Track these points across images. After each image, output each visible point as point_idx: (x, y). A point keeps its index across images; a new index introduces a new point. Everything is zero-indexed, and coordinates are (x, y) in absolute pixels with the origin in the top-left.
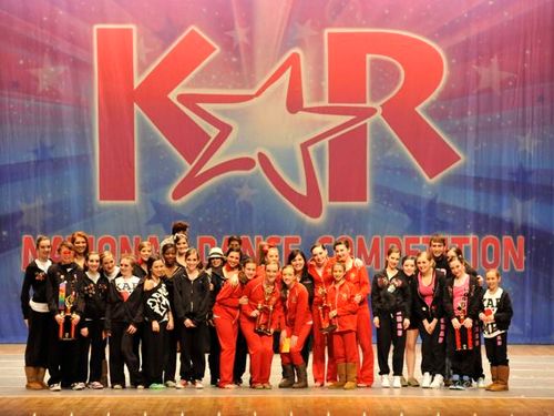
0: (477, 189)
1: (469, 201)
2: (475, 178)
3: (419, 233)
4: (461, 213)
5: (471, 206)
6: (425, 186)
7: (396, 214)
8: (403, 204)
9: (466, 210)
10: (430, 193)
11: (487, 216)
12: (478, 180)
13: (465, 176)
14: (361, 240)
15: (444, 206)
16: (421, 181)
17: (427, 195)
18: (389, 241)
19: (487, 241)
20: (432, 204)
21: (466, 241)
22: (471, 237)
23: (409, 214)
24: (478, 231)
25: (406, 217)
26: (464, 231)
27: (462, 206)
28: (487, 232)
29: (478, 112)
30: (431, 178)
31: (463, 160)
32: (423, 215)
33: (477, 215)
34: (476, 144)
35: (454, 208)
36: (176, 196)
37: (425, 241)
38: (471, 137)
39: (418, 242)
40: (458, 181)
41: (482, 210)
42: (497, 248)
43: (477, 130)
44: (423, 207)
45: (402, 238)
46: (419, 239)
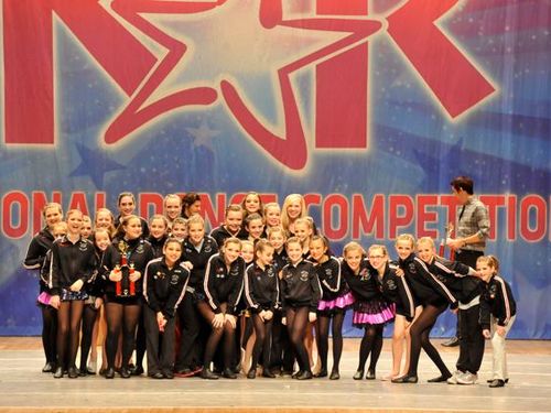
0: (516, 130)
1: (506, 147)
2: (514, 116)
3: (437, 190)
4: (496, 163)
5: (508, 155)
6: (445, 128)
7: (406, 164)
8: (415, 152)
9: (501, 161)
10: (452, 136)
11: (527, 169)
12: (517, 119)
13: (501, 114)
14: (358, 199)
15: (471, 155)
16: (440, 120)
17: (449, 139)
18: (395, 201)
19: (528, 202)
20: (455, 151)
21: (501, 201)
22: (507, 195)
23: (423, 166)
24: (517, 188)
25: (420, 169)
26: (499, 188)
27: (495, 154)
28: (529, 189)
29: (519, 27)
30: (453, 117)
31: (498, 93)
32: (442, 166)
33: (516, 167)
34: (516, 69)
35: (486, 157)
36: (110, 137)
37: (446, 201)
38: (510, 60)
39: (436, 203)
40: (492, 120)
41: (523, 160)
42: (542, 212)
43: (517, 52)
44: (443, 155)
45: (414, 198)
46: (436, 198)
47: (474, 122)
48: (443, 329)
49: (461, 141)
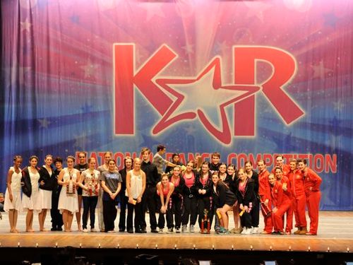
0: (312, 129)
1: (309, 136)
2: (311, 124)
3: (282, 152)
4: (304, 142)
5: (309, 139)
6: (285, 128)
7: (270, 142)
8: (273, 137)
9: (306, 141)
11: (317, 144)
12: (312, 125)
13: (306, 123)
14: (251, 156)
15: (295, 138)
16: (283, 125)
17: (286, 132)
19: (317, 157)
20: (288, 138)
21: (306, 156)
22: (309, 154)
23: (276, 142)
24: (313, 151)
25: (275, 144)
26: (305, 151)
27: (304, 138)
28: (317, 152)
29: (313, 89)
30: (288, 123)
31: (305, 114)
32: (284, 143)
33: (312, 143)
34: (312, 106)
35: (300, 139)
36: (155, 132)
38: (309, 102)
40: (303, 125)
41: (315, 140)
42: (322, 161)
43: (312, 99)
44: (284, 139)
45: (273, 155)
47: (296, 126)
49: (291, 133)
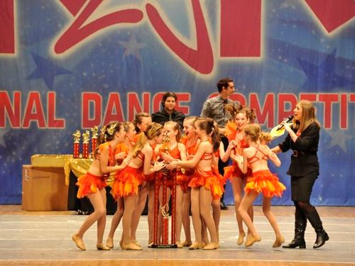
3: (316, 91)
6: (322, 40)
7: (292, 69)
8: (299, 60)
10: (328, 47)
14: (254, 97)
15: (343, 61)
16: (318, 34)
17: (325, 49)
18: (283, 98)
20: (330, 59)
23: (305, 71)
25: (302, 73)
30: (329, 32)
32: (320, 71)
36: (59, 49)
37: (322, 98)
39: (315, 100)
44: (320, 63)
45: (298, 96)
46: (315, 96)
47: (343, 36)
48: (320, 199)
49: (335, 51)
